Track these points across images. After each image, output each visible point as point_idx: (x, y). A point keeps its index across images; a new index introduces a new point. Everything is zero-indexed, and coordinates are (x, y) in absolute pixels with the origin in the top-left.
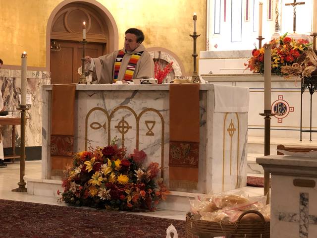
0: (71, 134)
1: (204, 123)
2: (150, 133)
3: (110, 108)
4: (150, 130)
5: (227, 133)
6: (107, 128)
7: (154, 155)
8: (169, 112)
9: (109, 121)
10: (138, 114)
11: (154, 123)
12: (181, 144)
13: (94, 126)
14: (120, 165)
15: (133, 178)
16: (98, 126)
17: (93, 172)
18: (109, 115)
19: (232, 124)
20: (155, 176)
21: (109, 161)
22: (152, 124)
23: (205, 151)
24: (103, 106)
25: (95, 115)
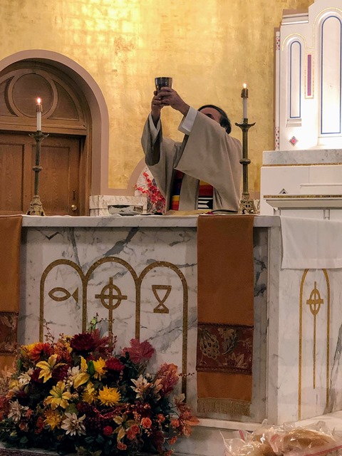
0: (12, 309)
1: (263, 289)
2: (161, 307)
3: (85, 261)
4: (161, 303)
5: (307, 308)
6: (80, 297)
7: (169, 350)
8: (196, 268)
9: (85, 285)
10: (138, 272)
11: (169, 288)
12: (219, 330)
13: (56, 294)
14: (103, 368)
15: (129, 395)
16: (62, 295)
17: (52, 382)
18: (85, 274)
19: (315, 291)
20: (170, 389)
21: (83, 361)
22: (165, 291)
23: (265, 341)
24: (73, 256)
25: (59, 273)
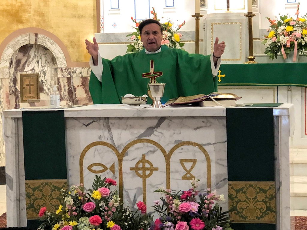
2: (188, 175)
4: (188, 172)
6: (116, 170)
9: (120, 161)
10: (167, 149)
11: (194, 161)
13: (94, 168)
16: (101, 168)
18: (120, 152)
22: (191, 164)
24: (109, 139)
25: (96, 152)
